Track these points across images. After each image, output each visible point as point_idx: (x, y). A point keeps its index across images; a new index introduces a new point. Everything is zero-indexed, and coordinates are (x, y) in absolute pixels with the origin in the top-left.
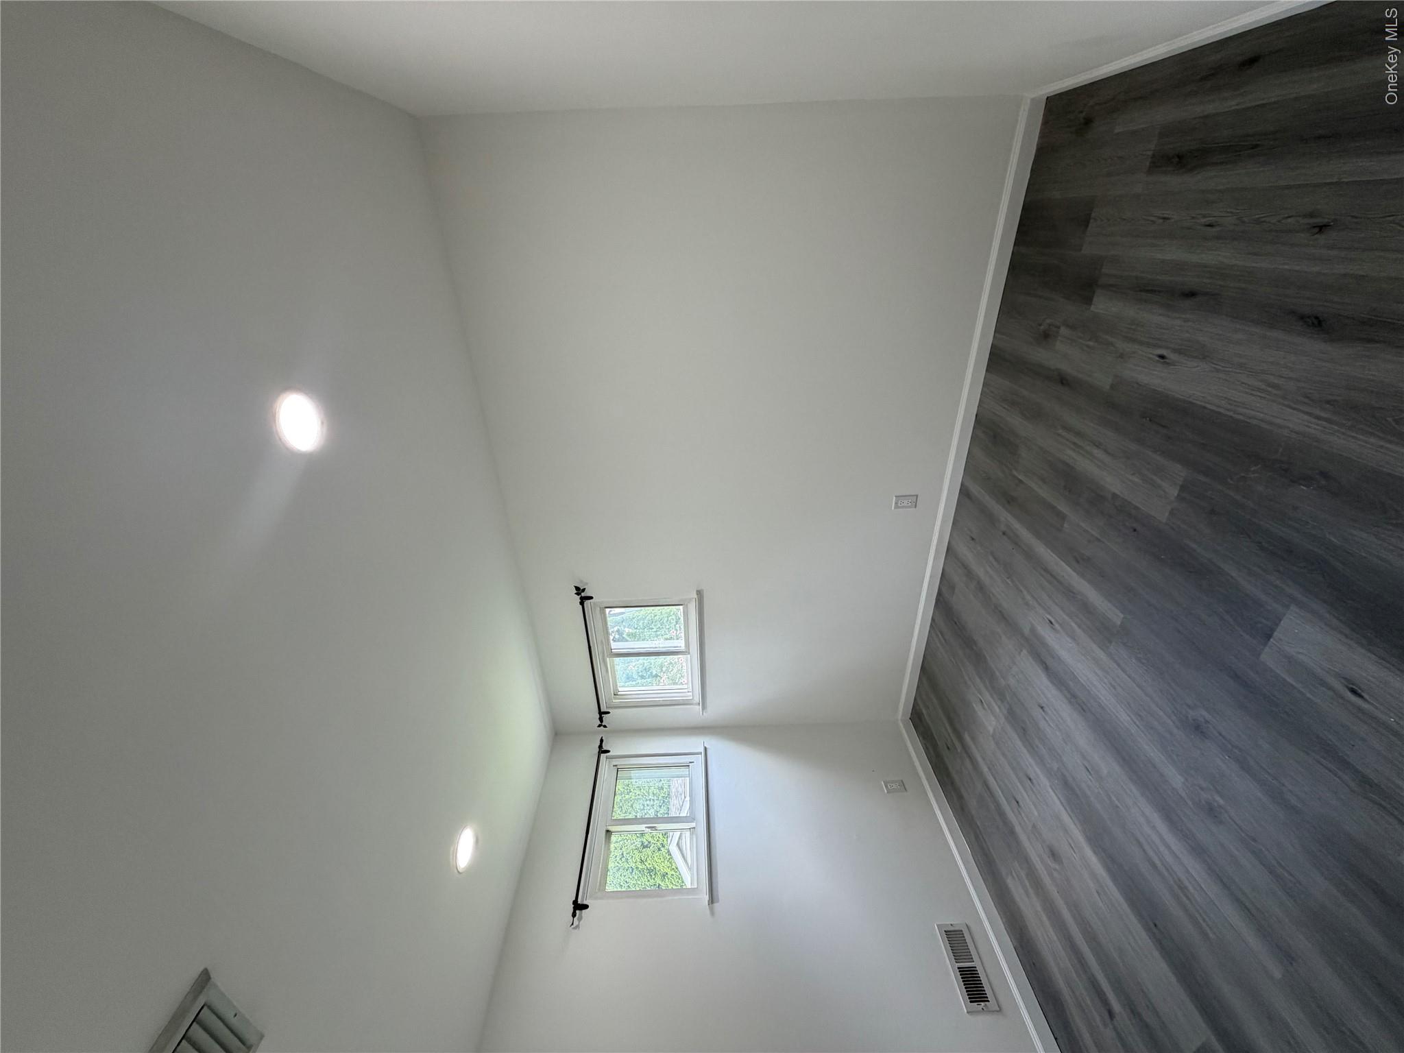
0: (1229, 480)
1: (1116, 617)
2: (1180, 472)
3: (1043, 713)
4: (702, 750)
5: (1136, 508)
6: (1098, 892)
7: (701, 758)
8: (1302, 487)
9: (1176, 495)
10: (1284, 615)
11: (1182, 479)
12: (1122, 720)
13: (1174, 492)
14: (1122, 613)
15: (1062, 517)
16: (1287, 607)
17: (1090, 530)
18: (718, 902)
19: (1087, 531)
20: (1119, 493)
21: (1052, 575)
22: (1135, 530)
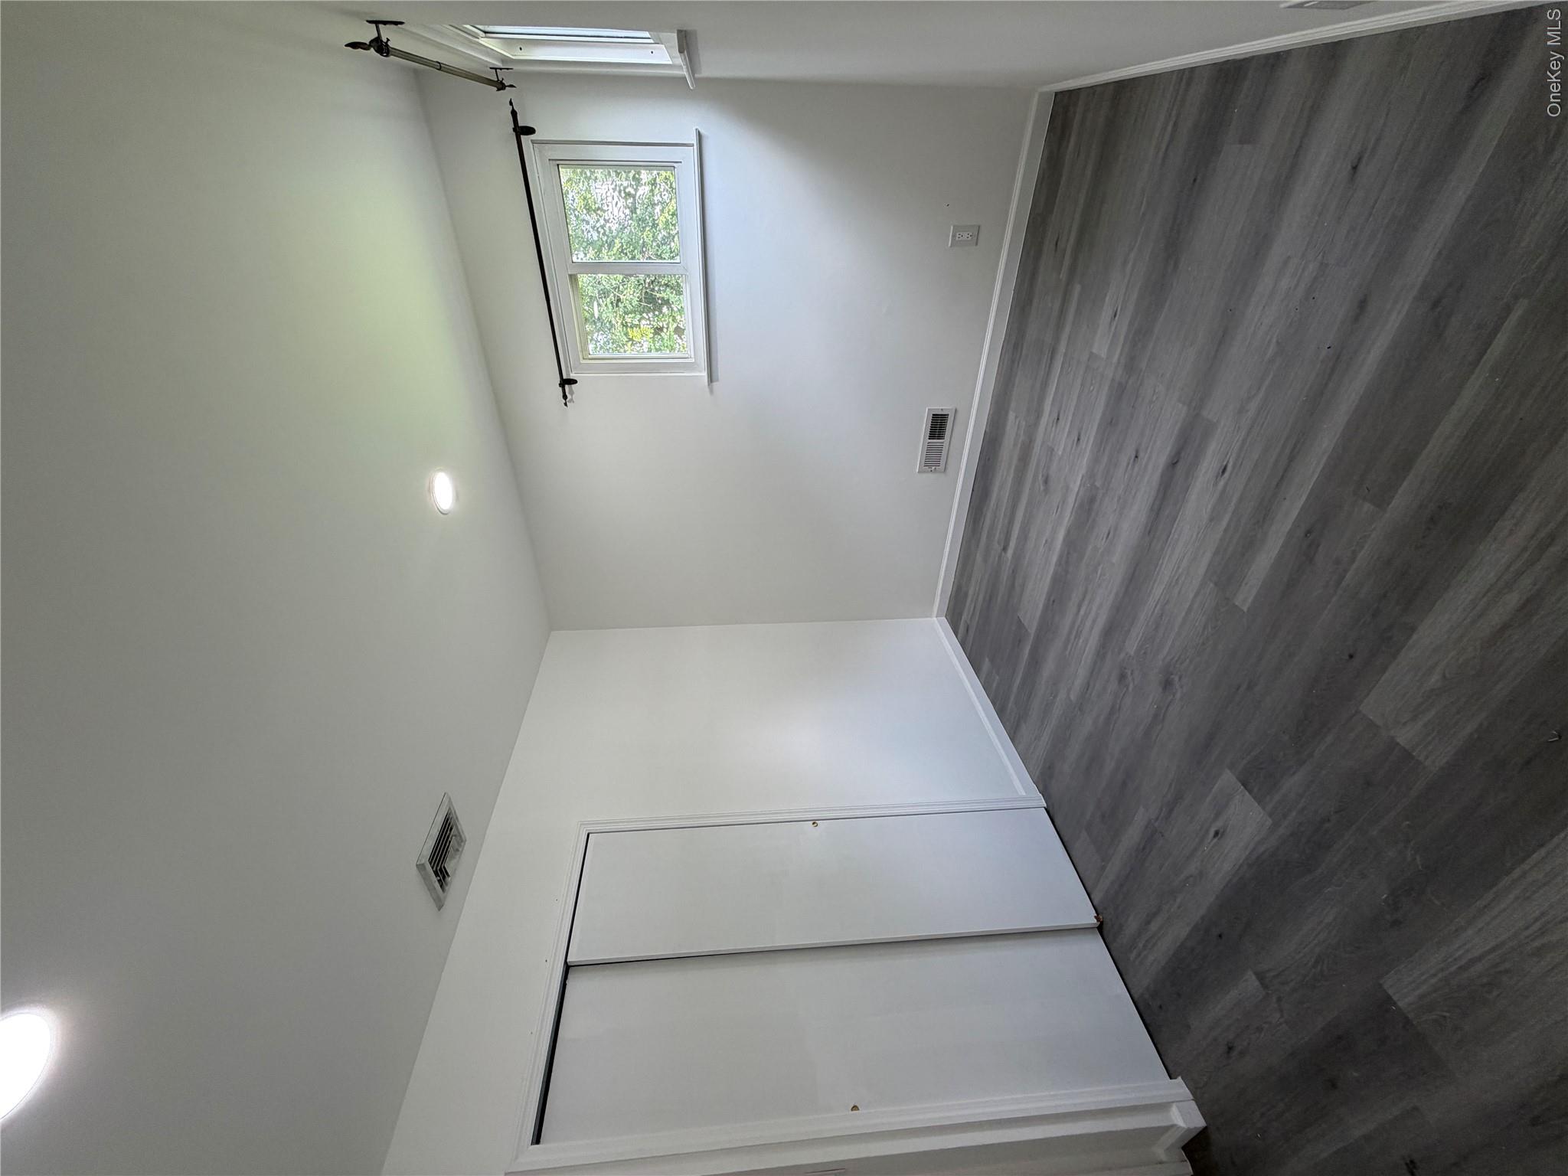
0: (1408, 823)
1: (1246, 596)
2: (1436, 758)
3: (1132, 460)
4: (694, 141)
5: (1384, 669)
6: (1046, 541)
7: (693, 152)
8: (1385, 896)
9: (1398, 740)
10: (1264, 809)
11: (1421, 758)
12: (1153, 591)
13: (1404, 737)
14: (1249, 608)
15: (1381, 500)
16: (1270, 815)
17: (1354, 566)
18: (717, 380)
19: (1353, 560)
20: (1415, 637)
21: (1286, 471)
22: (1351, 656)
